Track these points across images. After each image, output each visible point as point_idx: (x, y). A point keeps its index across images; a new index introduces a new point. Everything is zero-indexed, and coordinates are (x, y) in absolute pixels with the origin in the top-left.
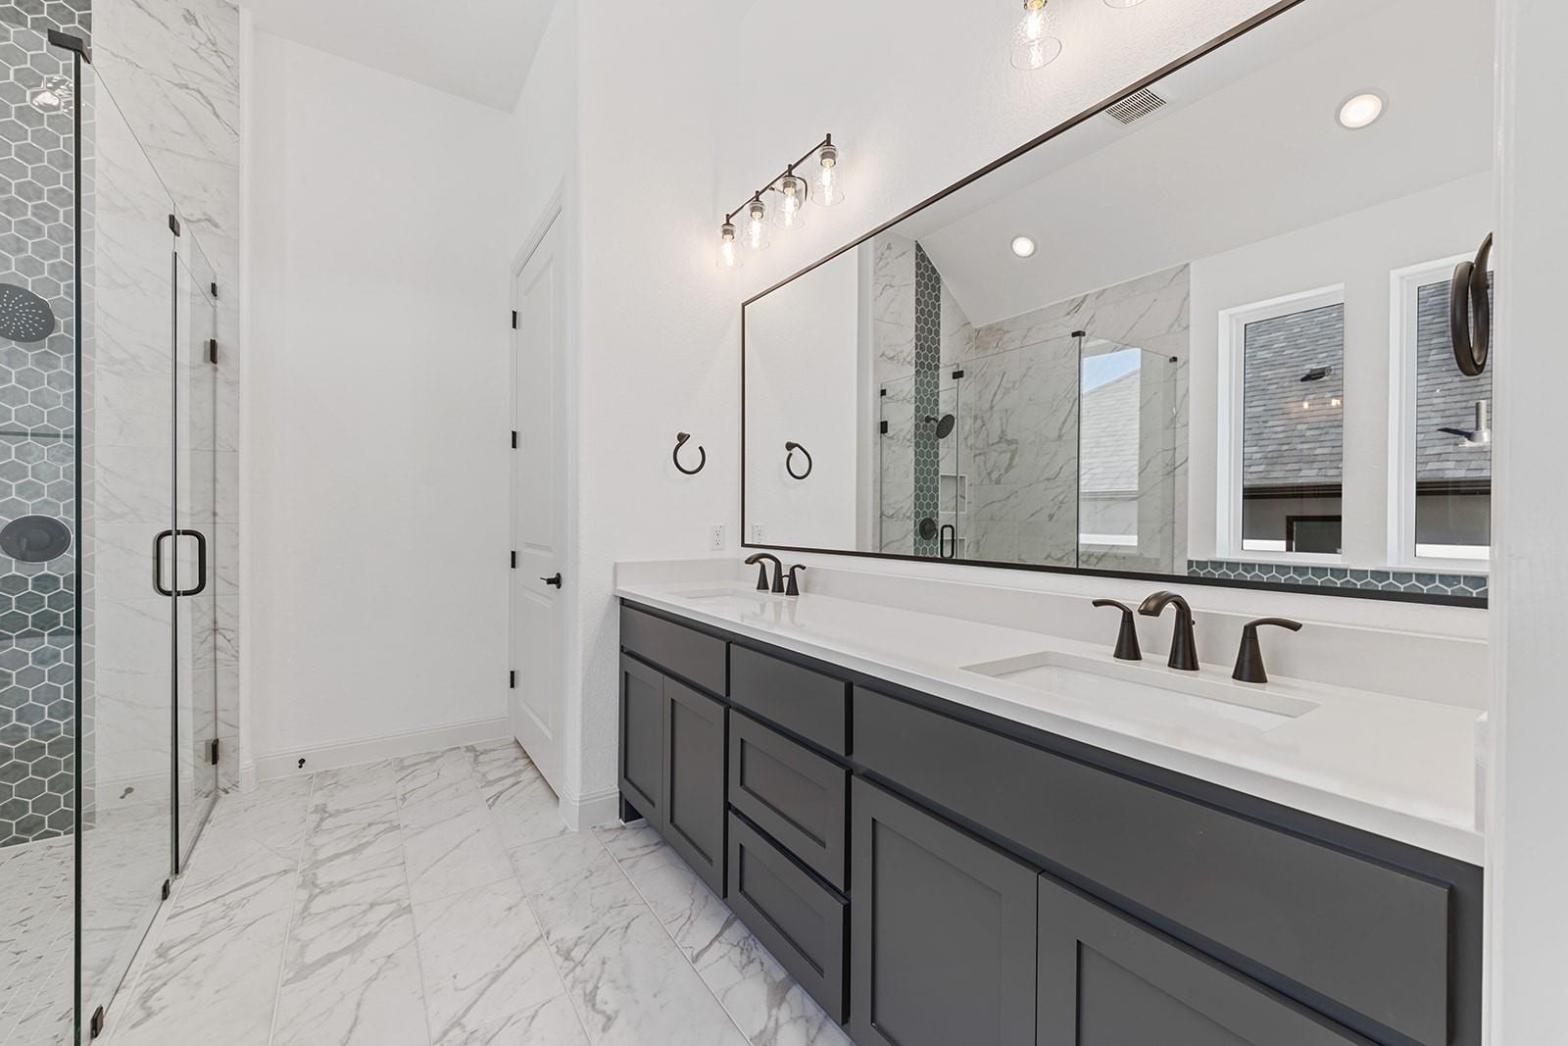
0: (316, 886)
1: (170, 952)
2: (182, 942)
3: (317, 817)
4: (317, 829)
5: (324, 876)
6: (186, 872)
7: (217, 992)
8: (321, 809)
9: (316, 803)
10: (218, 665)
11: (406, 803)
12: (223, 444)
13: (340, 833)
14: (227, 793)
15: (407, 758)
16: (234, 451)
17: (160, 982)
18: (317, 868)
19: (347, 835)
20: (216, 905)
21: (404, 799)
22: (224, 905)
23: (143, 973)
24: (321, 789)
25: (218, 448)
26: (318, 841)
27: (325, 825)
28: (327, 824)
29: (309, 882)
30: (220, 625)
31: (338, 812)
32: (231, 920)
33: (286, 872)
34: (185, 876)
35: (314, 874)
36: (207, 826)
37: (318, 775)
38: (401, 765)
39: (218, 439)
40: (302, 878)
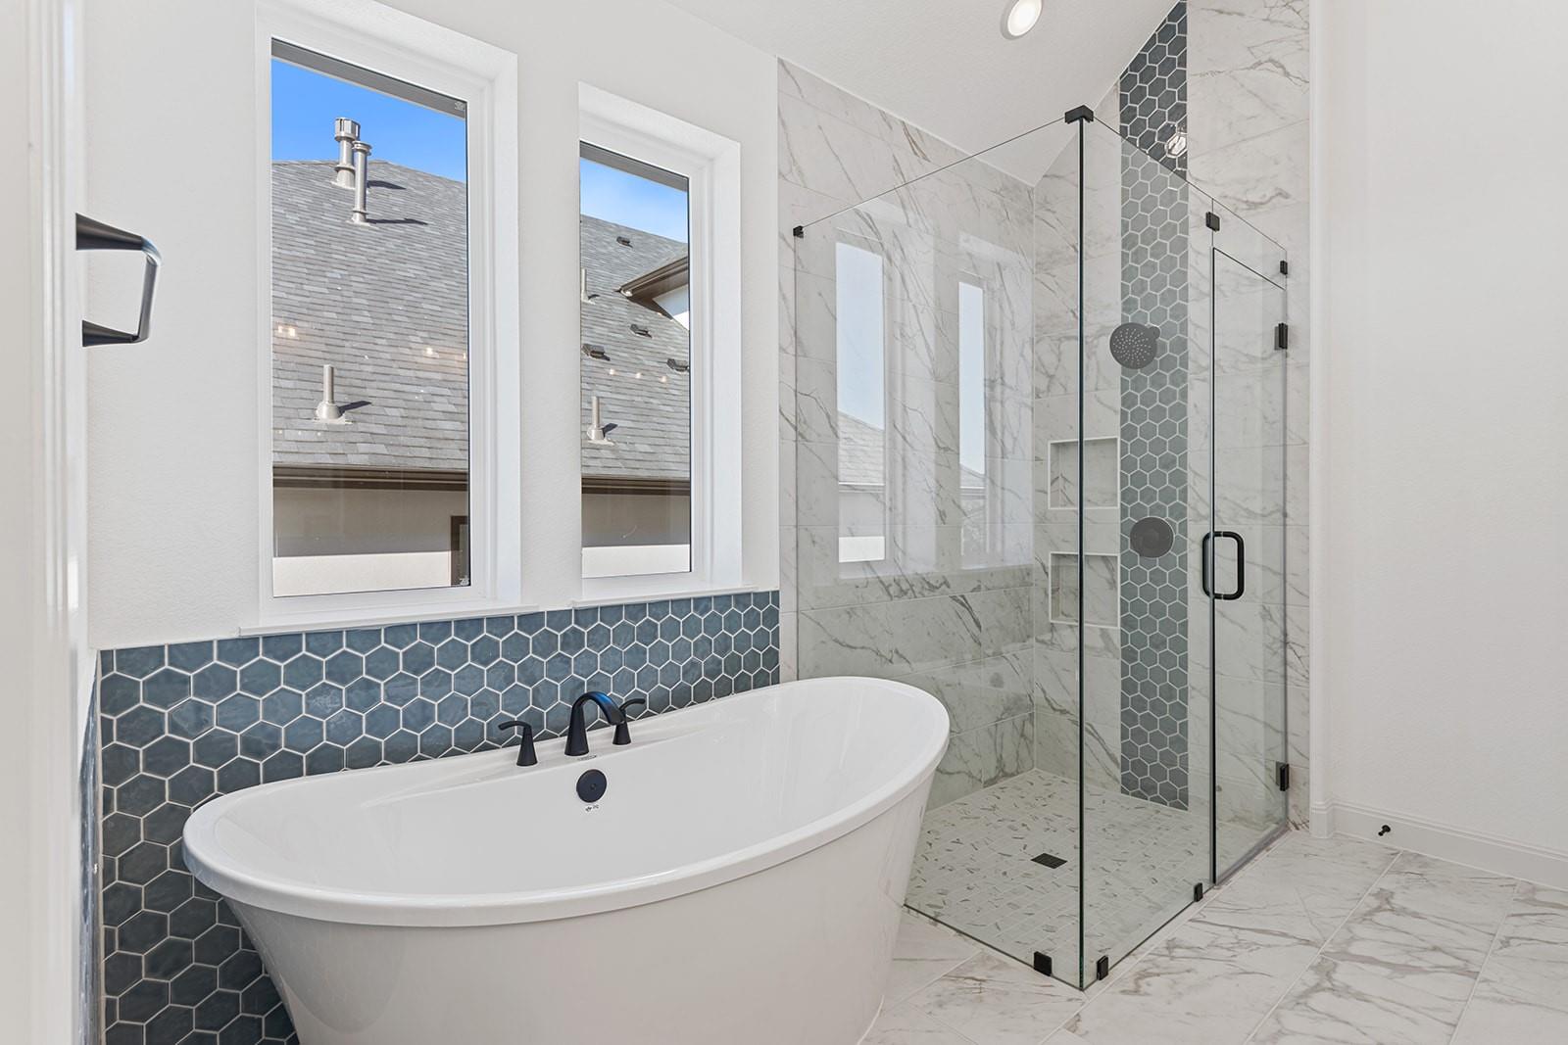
0: (1330, 979)
1: (1176, 950)
2: (1188, 948)
3: (1375, 903)
4: (1367, 917)
5: (1344, 974)
6: (1224, 887)
7: (1188, 1014)
8: (1385, 897)
9: (1383, 887)
10: (1288, 682)
11: (1505, 951)
12: (1293, 436)
13: (1390, 936)
14: (1297, 829)
15: (1545, 890)
16: (1305, 443)
17: (1156, 971)
18: (1343, 960)
19: (1399, 944)
20: (1230, 934)
21: (1506, 943)
22: (1236, 937)
23: (1150, 954)
24: (1399, 873)
25: (1289, 442)
26: (1361, 930)
27: (1379, 917)
28: (1383, 918)
29: (1324, 970)
30: (1290, 638)
31: (1402, 911)
32: (1235, 956)
33: (1308, 943)
34: (1221, 891)
35: (1335, 964)
36: (1264, 854)
37: (1405, 854)
38: (1530, 895)
39: (1288, 433)
40: (1319, 960)
